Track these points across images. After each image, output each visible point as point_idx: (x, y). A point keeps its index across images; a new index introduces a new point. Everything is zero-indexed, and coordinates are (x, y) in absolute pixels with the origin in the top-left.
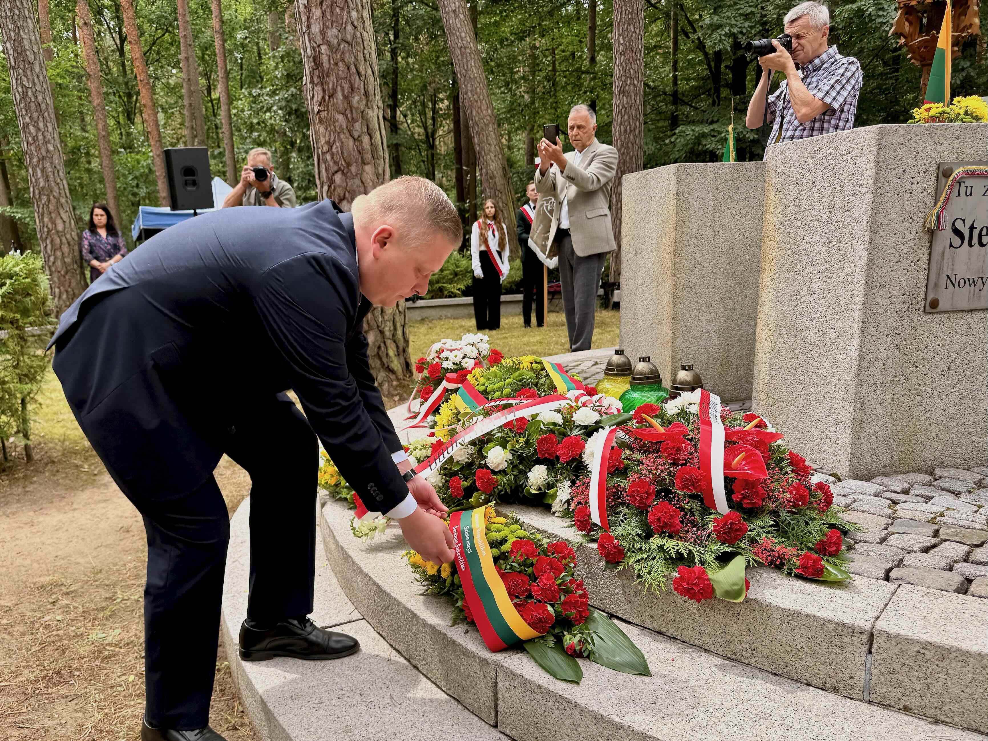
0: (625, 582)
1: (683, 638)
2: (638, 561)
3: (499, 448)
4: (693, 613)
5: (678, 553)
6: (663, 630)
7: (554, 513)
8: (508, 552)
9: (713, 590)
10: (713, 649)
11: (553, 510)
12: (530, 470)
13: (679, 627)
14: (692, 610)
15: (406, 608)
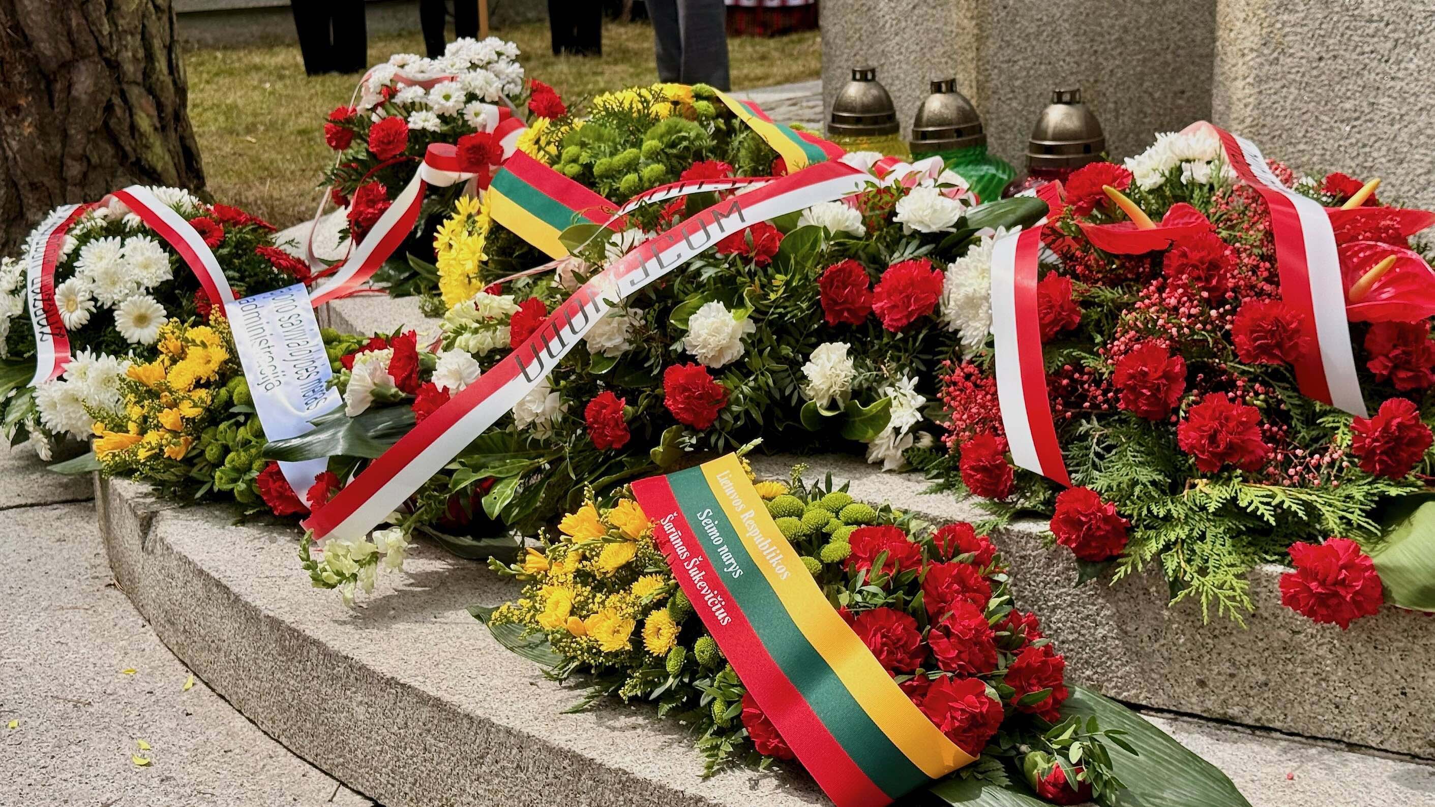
0: (1124, 606)
1: (1289, 724)
2: (1167, 547)
3: (716, 308)
4: (1319, 659)
5: (1281, 513)
6: (1234, 711)
7: (879, 464)
8: (843, 562)
9: (1385, 594)
10: (1373, 740)
11: (875, 455)
12: (807, 359)
13: (1277, 699)
14: (1314, 651)
15: (550, 750)
